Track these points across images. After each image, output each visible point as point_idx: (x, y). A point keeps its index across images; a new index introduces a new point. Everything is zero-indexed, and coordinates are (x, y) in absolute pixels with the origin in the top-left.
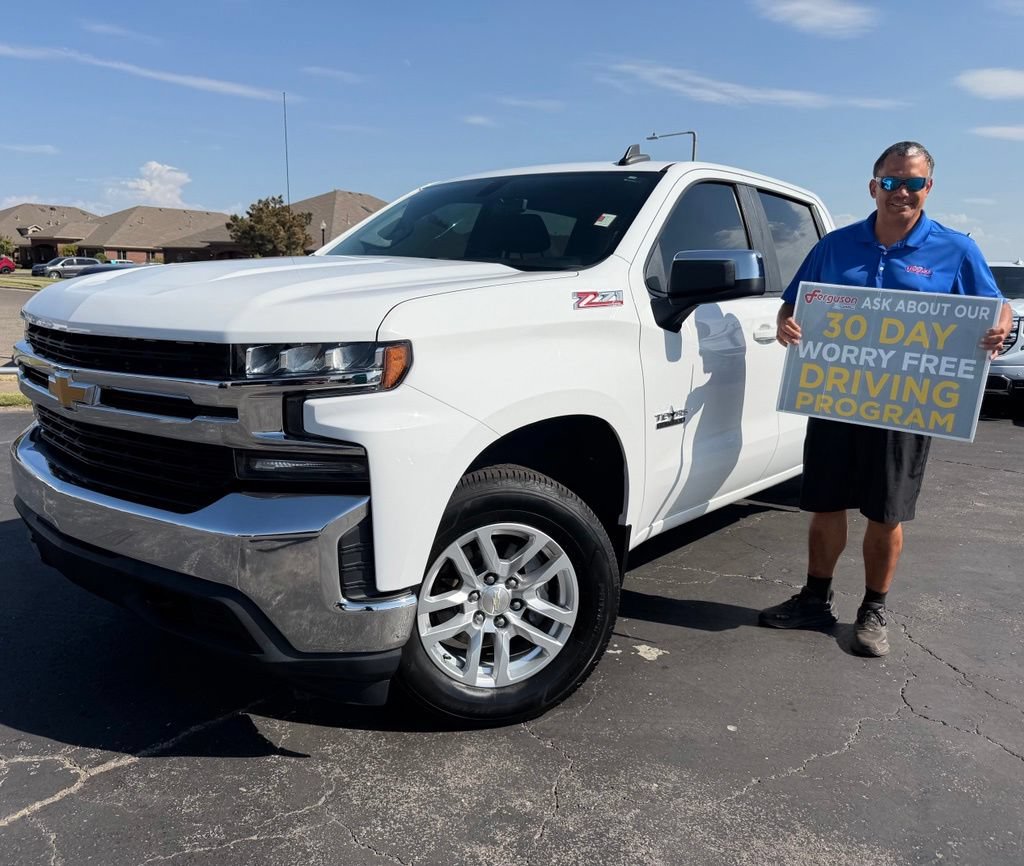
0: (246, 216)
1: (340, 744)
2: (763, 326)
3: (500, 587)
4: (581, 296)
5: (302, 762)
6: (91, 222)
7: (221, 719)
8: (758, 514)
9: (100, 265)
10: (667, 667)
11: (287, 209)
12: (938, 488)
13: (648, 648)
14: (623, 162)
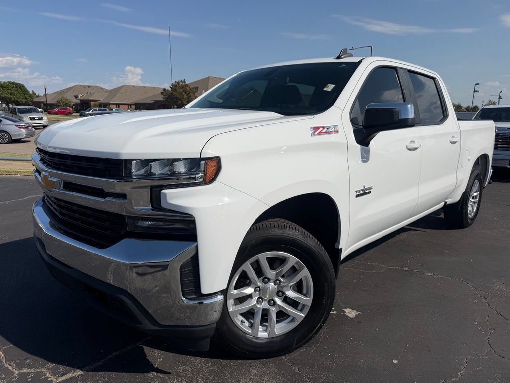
0: (170, 89)
1: (187, 365)
2: (412, 141)
3: (272, 284)
4: (316, 129)
5: (166, 376)
6: (105, 92)
7: (129, 348)
8: (405, 233)
9: (108, 111)
10: (360, 322)
11: (187, 85)
12: (495, 219)
13: (350, 310)
14: (339, 58)
